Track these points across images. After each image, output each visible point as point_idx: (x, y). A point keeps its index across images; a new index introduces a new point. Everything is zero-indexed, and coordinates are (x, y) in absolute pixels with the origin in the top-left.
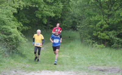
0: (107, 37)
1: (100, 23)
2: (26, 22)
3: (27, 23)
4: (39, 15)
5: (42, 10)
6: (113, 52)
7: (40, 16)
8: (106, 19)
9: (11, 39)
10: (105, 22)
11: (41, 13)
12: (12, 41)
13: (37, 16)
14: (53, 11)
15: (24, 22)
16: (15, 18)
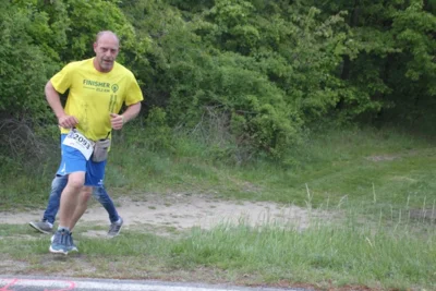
2: (379, 90)
3: (383, 92)
5: (423, 60)
7: (415, 76)
9: (255, 128)
11: (422, 68)
12: (261, 130)
15: (375, 89)
16: (338, 80)
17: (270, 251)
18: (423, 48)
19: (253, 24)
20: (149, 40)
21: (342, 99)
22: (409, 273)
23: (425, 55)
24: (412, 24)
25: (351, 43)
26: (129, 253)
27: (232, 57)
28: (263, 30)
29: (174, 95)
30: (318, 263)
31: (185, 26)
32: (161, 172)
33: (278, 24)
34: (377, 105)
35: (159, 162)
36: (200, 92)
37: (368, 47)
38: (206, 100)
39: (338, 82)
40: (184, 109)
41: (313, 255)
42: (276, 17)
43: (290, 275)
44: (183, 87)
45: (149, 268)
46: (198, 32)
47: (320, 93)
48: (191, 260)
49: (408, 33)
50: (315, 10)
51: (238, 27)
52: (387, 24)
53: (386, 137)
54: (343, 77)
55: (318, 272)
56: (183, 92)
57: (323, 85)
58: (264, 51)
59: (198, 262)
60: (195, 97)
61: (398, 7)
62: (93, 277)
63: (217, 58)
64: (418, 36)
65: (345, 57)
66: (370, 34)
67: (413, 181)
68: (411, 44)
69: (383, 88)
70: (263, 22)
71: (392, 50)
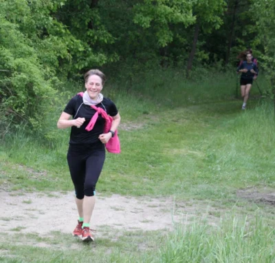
2: (102, 38)
3: (106, 41)
4: (144, 19)
7: (146, 21)
11: (152, 13)
12: (15, 94)
13: (136, 22)
14: (194, 6)
15: (96, 38)
16: (61, 25)
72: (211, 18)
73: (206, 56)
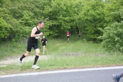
0: (94, 37)
1: (90, 30)
5: (64, 26)
6: (96, 45)
7: (63, 28)
8: (94, 28)
10: (93, 30)
11: (64, 27)
14: (71, 26)
17: (41, 64)
18: (63, 23)
19: (31, 21)
20: (10, 25)
21: (50, 34)
22: (67, 65)
23: (64, 25)
24: (61, 19)
25: (50, 23)
26: (12, 69)
27: (28, 27)
28: (33, 22)
29: (16, 36)
30: (50, 66)
31: (17, 22)
32: (15, 52)
33: (36, 20)
34: (56, 34)
35: (15, 50)
36: (22, 35)
37: (54, 24)
38: (23, 36)
39: (49, 31)
40: (19, 38)
41: (49, 64)
42: (36, 19)
43: (46, 69)
44: (18, 34)
45: (17, 71)
46: (20, 23)
47: (46, 33)
48: (25, 68)
49: (60, 21)
50: (43, 17)
51: (28, 21)
52: (56, 19)
53: (59, 40)
54: (49, 30)
55: (51, 67)
56: (18, 35)
57: (46, 31)
58: (34, 26)
59: (27, 69)
60: (21, 36)
61: (58, 16)
62: (5, 74)
63: (24, 28)
64: (62, 21)
65: (50, 26)
66: (54, 21)
67: (64, 48)
68: (61, 23)
69: (57, 31)
70: (33, 20)
71: (58, 24)
72: (73, 27)
73: (77, 33)
